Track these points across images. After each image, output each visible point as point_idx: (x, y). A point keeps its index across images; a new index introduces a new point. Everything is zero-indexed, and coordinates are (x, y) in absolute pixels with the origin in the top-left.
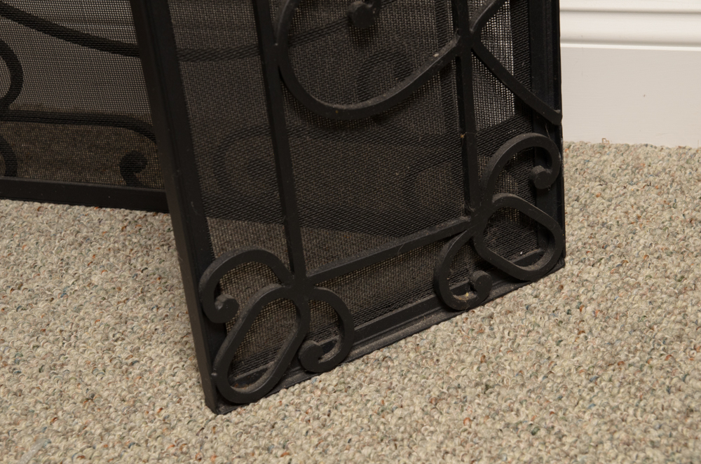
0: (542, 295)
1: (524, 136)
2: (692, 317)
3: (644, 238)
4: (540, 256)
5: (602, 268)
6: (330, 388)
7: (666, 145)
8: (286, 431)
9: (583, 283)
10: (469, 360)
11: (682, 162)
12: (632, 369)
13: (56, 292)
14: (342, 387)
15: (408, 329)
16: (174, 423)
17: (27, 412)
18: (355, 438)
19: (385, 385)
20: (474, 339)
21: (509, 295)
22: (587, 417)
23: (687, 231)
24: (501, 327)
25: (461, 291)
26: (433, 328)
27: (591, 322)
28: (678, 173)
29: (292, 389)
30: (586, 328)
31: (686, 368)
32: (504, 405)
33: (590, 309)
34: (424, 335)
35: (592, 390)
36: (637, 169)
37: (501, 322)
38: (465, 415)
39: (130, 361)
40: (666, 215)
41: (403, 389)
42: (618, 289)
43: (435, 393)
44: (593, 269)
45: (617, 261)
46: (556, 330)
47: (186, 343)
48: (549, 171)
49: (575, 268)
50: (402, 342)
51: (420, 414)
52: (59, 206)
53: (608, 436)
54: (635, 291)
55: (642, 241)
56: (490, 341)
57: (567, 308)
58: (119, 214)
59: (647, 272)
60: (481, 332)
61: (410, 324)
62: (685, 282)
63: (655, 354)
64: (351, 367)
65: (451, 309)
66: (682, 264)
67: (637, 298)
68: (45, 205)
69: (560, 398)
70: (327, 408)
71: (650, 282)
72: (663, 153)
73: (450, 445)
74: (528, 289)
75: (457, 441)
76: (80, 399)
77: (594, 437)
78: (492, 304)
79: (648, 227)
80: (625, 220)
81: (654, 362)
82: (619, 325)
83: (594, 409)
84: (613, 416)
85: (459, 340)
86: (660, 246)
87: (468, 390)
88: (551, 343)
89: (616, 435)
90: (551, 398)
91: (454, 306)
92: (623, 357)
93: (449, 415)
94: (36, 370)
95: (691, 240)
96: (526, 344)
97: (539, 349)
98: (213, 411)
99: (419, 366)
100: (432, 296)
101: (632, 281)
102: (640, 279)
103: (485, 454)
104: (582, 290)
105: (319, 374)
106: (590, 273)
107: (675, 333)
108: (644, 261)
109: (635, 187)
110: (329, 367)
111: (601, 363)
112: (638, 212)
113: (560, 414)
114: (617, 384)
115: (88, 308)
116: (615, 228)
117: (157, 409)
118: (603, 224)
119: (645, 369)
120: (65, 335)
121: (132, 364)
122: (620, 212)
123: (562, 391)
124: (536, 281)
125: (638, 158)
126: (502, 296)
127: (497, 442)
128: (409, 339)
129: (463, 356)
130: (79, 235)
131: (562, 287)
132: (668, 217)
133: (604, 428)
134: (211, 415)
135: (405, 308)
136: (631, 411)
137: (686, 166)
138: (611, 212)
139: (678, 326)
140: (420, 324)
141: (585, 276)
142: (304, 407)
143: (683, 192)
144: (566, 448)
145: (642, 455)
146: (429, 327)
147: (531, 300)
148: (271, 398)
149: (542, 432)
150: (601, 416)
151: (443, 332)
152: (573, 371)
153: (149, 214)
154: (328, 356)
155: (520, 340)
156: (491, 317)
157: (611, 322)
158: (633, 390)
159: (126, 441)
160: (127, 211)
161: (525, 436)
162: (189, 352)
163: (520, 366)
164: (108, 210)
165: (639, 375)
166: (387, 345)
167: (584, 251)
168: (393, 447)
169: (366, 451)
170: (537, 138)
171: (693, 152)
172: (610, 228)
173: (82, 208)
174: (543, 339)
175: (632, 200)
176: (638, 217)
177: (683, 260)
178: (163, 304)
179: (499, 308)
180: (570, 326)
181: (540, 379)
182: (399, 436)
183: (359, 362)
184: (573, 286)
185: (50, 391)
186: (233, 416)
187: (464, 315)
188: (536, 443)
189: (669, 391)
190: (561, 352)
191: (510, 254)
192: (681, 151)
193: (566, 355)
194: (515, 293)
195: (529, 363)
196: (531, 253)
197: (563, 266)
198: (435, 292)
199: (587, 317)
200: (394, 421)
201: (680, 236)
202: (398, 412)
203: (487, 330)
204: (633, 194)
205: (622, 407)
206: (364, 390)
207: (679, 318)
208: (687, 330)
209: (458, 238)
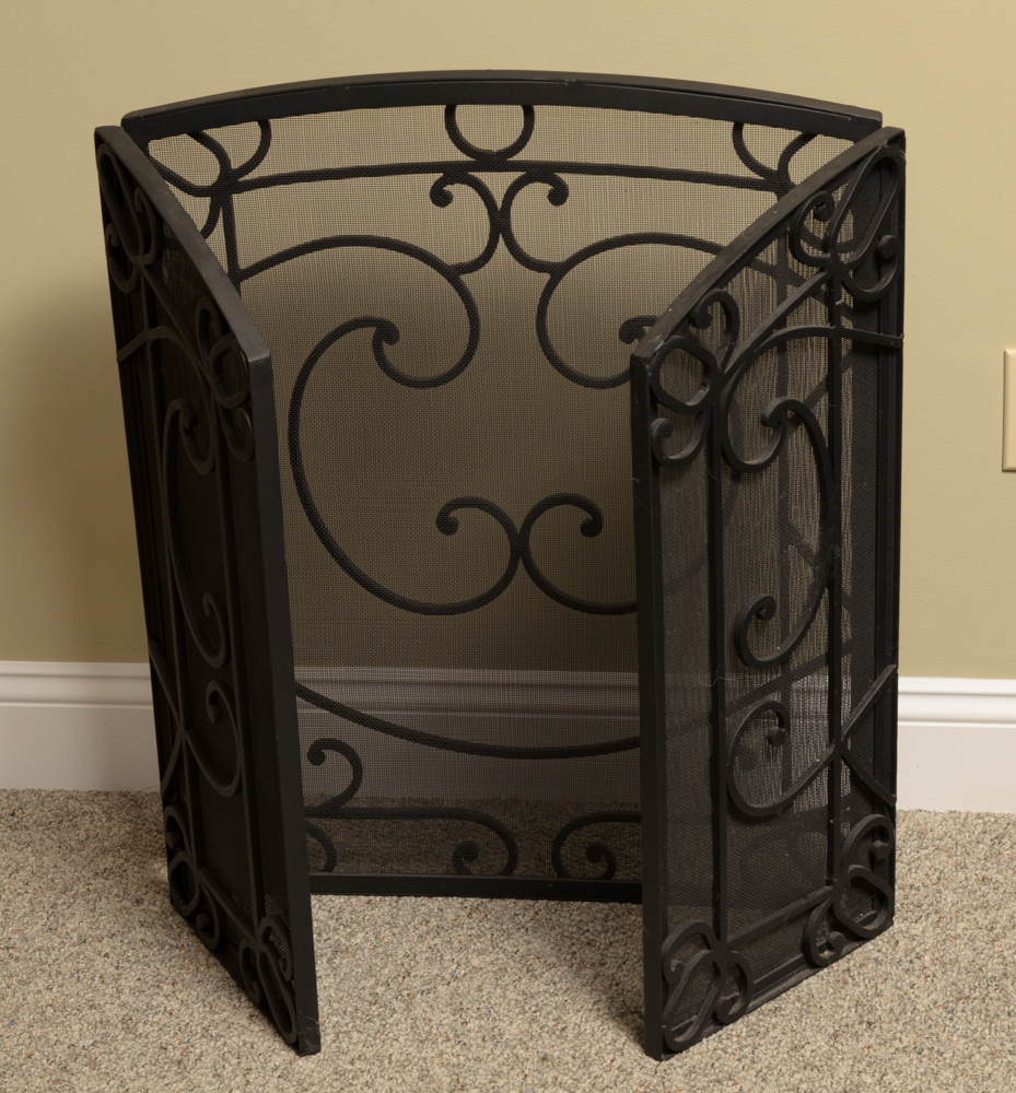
0: (884, 950)
2: (1010, 959)
3: (950, 897)
4: (875, 916)
5: (924, 924)
6: (744, 1035)
7: (938, 810)
8: (725, 1068)
9: (913, 938)
10: (846, 1005)
11: (959, 826)
12: (976, 1001)
13: (448, 977)
14: (753, 1033)
15: (785, 985)
16: (629, 1070)
17: (498, 1074)
18: (784, 1070)
19: (788, 1030)
20: (842, 988)
21: (856, 951)
22: (955, 1038)
23: (983, 888)
24: (861, 978)
26: (805, 982)
27: (933, 968)
28: (959, 837)
29: (711, 1038)
30: (929, 973)
32: (889, 1036)
33: (927, 958)
34: (799, 988)
35: (951, 1019)
36: (922, 835)
37: (859, 974)
38: (861, 1045)
39: (560, 1027)
40: (961, 876)
41: (804, 1030)
42: (944, 941)
43: (831, 1031)
44: (918, 926)
45: (934, 917)
46: (906, 976)
47: (599, 1009)
48: (885, 844)
49: (902, 925)
50: (784, 995)
51: (826, 1048)
52: (387, 898)
53: (976, 1050)
54: (958, 942)
55: (949, 899)
56: (857, 989)
57: (909, 959)
58: (456, 901)
59: (962, 925)
60: (846, 983)
61: (786, 980)
62: (995, 931)
63: (991, 989)
64: (752, 1017)
65: (814, 964)
66: (989, 917)
67: (962, 946)
68: (371, 897)
69: (930, 1027)
70: (749, 1049)
71: (969, 933)
72: (939, 818)
73: (861, 1067)
74: (869, 946)
75: (864, 1063)
76: (536, 1059)
77: (966, 1052)
78: (845, 959)
79: (950, 888)
80: (929, 882)
81: (992, 995)
82: (955, 969)
83: (959, 1032)
84: (975, 1036)
85: (831, 991)
86: (965, 903)
87: (857, 1027)
88: (906, 988)
89: (982, 1049)
90: (923, 1027)
91: (818, 963)
92: (967, 992)
93: (848, 1045)
94: (479, 1041)
95: (989, 897)
96: (886, 988)
97: (898, 992)
98: (656, 1059)
99: (808, 1013)
100: (801, 956)
101: (953, 933)
102: (959, 931)
103: (889, 1071)
104: (915, 943)
105: (728, 1025)
106: (917, 929)
107: (1001, 972)
108: (957, 917)
109: (926, 851)
110: (734, 1019)
111: (951, 999)
112: (937, 874)
113: (934, 1038)
114: (969, 1013)
115: (487, 988)
116: (922, 889)
117: (609, 1061)
118: (911, 886)
119: (987, 1000)
120: (483, 1011)
121: (563, 1029)
122: (921, 875)
123: (930, 1022)
124: (873, 938)
125: (919, 824)
126: (849, 952)
127: (895, 1062)
128: (789, 993)
129: (840, 1002)
130: (431, 925)
131: (897, 942)
132: (963, 877)
133: (971, 1045)
134: (656, 1063)
135: (782, 966)
136: (987, 1031)
137: (963, 829)
138: (914, 875)
139: (1002, 967)
140: (793, 980)
141: (913, 932)
142: (729, 1050)
143: (968, 854)
144: (948, 1061)
145: (1005, 1060)
146: (801, 982)
147: (876, 954)
148: (698, 1045)
149: (926, 1052)
150: (965, 1037)
151: (814, 984)
152: (931, 1006)
153: (485, 900)
154: (734, 1009)
155: (880, 987)
156: (848, 970)
157: (949, 967)
158: (983, 1016)
159: (598, 1085)
160: (461, 899)
161: (914, 1055)
162: (606, 1016)
163: (889, 1006)
164: (440, 899)
165: (983, 1006)
166: (772, 998)
167: (904, 911)
168: (816, 1070)
169: (798, 1076)
171: (963, 816)
172: (918, 889)
173: (413, 898)
174: (899, 984)
175: (928, 863)
176: (939, 879)
177: (988, 914)
178: (557, 979)
179: (852, 963)
180: (917, 973)
181: (909, 1014)
182: (818, 1064)
183: (756, 1013)
184: (906, 940)
185: (505, 1056)
186: (673, 1060)
187: (826, 970)
188: (924, 1060)
189: (1009, 1015)
190: (917, 992)
191: (854, 915)
192: (953, 815)
193: (922, 995)
194: (860, 949)
195: (896, 1004)
196: (869, 914)
197: (892, 924)
198: (803, 952)
199: (927, 964)
200: (808, 1054)
201: (978, 893)
202: (808, 1047)
203: (850, 980)
204: (927, 857)
205: (980, 1029)
206: (772, 1033)
207: (1000, 960)
208: (1009, 969)
209: (824, 905)
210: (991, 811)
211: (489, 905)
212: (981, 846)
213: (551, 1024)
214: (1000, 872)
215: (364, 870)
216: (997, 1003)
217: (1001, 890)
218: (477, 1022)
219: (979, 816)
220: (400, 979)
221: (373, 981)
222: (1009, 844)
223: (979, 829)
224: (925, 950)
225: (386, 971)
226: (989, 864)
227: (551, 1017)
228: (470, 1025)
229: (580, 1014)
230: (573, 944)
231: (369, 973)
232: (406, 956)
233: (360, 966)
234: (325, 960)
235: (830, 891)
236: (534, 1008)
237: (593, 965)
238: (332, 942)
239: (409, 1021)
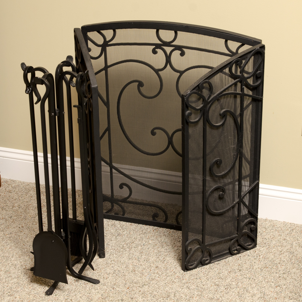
0: (251, 253)
1: (250, 219)
2: (282, 259)
3: (274, 242)
4: (251, 244)
5: (264, 248)
6: (208, 268)
7: (281, 221)
8: (200, 276)
9: (260, 251)
10: (236, 265)
12: (269, 269)
13: (142, 245)
14: (210, 268)
15: (223, 258)
16: (176, 273)
17: (144, 269)
18: (214, 278)
19: (219, 269)
20: (237, 261)
21: (244, 252)
22: (260, 277)
23: (283, 241)
24: (243, 259)
25: (234, 251)
26: (228, 258)
27: (262, 259)
28: (283, 228)
29: (199, 268)
30: (260, 260)
31: (280, 269)
32: (244, 274)
33: (261, 256)
34: (226, 259)
35: (261, 272)
36: (274, 226)
37: (243, 258)
38: (236, 275)
39: (164, 260)
40: (279, 237)
41: (223, 269)
42: (268, 253)
43: (230, 271)
44: (263, 248)
45: (268, 247)
46: (254, 260)
47: (175, 257)
48: (255, 226)
49: (259, 248)
50: (222, 260)
51: (227, 274)
52: (136, 224)
53: (264, 280)
54: (271, 253)
55: (273, 243)
56: (241, 262)
57: (257, 256)
58: (151, 227)
59: (274, 250)
60: (238, 259)
61: (223, 257)
62: (282, 252)
63: (274, 266)
64: (211, 265)
65: (232, 254)
66: (282, 249)
67: (271, 255)
68: (132, 223)
69: (255, 273)
70: (207, 272)
71: (274, 252)
72: (280, 223)
73: (233, 280)
74: (248, 251)
75: (234, 279)
76: (155, 267)
77: (261, 280)
78: (241, 254)
79: (275, 240)
80: (270, 238)
81: (274, 268)
82: (267, 260)
83: (261, 275)
84: (265, 277)
86: (277, 244)
87: (236, 270)
88: (253, 263)
89: (265, 280)
90: (253, 273)
91: (233, 254)
92: (268, 266)
93: (233, 275)
94: (143, 261)
95: (284, 244)
96: (248, 263)
97: (251, 264)
98: (184, 271)
99: (226, 265)
100: (228, 251)
101: (271, 251)
102: (272, 251)
103: (240, 282)
104: (260, 252)
105: (205, 265)
106: (262, 249)
107: (279, 262)
108: (274, 247)
109: (273, 230)
110: (207, 264)
111: (263, 267)
112: (273, 236)
113: (255, 276)
114: (266, 271)
115: (150, 248)
116: (268, 240)
117: (172, 270)
118: (265, 238)
119: (272, 269)
120: (147, 254)
121: (164, 261)
122: (269, 236)
123: (255, 272)
124: (250, 250)
125: (274, 223)
126: (243, 252)
127: (242, 280)
128: (223, 260)
129: (235, 264)
130: (143, 232)
131: (256, 251)
132: (279, 238)
133: (263, 279)
134: (183, 272)
135: (223, 253)
136: (269, 276)
137: (285, 226)
138: (267, 236)
139: (279, 261)
140: (225, 257)
141: (261, 250)
142: (203, 272)
143: (283, 233)
144: (256, 282)
145: (270, 284)
146: (227, 258)
147: (249, 254)
148: (195, 269)
149: (251, 279)
150: (262, 277)
151: (230, 259)
152: (258, 268)
153: (158, 228)
154: (207, 262)
155: (247, 262)
156: (241, 257)
157: (266, 259)
158: (269, 272)
159: (167, 275)
160: (153, 227)
161: (248, 279)
162: (176, 259)
163: (247, 267)
164: (148, 226)
165: (271, 270)
166: (219, 261)
167: (261, 244)
168: (221, 279)
169: (216, 280)
170: (253, 219)
171: (287, 223)
172: (267, 239)
173: (142, 225)
174: (252, 262)
176: (273, 238)
177: (282, 248)
178: (168, 249)
179: (242, 255)
180: (257, 260)
181: (251, 269)
182: (223, 278)
183: (213, 264)
184: (258, 252)
185: (148, 265)
186: (188, 272)
187: (235, 256)
188: (250, 281)
189: (276, 273)
190: (255, 264)
191: (245, 243)
192: (284, 223)
193: (256, 265)
194: (246, 252)
195: (249, 266)
196: (250, 243)
197: (256, 247)
198: (229, 250)
199: (261, 258)
200: (221, 275)
201: (282, 242)
202: (222, 274)
203: (240, 259)
204: (272, 232)
205: (267, 275)
206: (215, 269)
207: (280, 259)
208: (281, 262)
209: (235, 239)
210: (294, 223)
211: (159, 229)
212: (288, 231)
213: (162, 259)
214: (289, 238)
215: (133, 217)
216: (274, 270)
217: (288, 242)
218: (144, 256)
219: (291, 224)
220: (131, 243)
221: (124, 243)
222: (295, 231)
223: (289, 227)
224: (262, 254)
225: (128, 241)
226: (287, 236)
227: (162, 257)
228: (142, 257)
229: (170, 258)
230: (175, 241)
231: (124, 241)
232: (135, 238)
233: (123, 239)
234: (115, 236)
235: (237, 236)
236: (159, 255)
237: (178, 247)
238: (118, 232)
239: (129, 254)
